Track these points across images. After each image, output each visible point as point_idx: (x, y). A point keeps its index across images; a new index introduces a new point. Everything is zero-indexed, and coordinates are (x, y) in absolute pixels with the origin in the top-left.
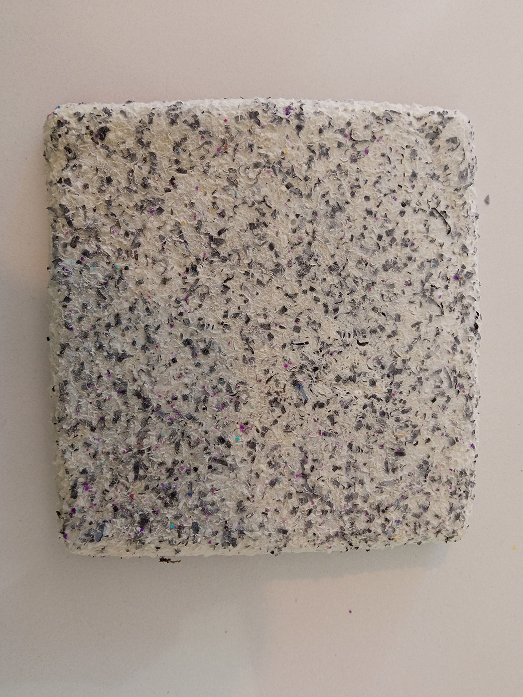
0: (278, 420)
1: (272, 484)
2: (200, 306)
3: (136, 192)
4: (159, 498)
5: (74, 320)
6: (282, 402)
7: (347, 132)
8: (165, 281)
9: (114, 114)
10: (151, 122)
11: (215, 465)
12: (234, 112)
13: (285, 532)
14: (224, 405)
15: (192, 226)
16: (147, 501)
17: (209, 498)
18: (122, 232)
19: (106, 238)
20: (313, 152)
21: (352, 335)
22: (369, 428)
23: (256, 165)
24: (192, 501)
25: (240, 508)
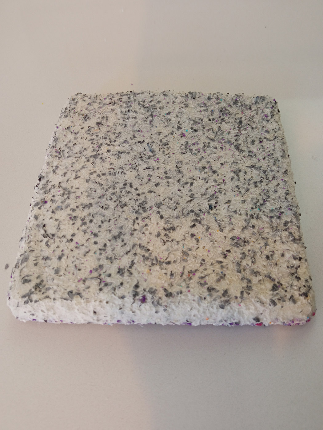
0: (164, 137)
1: (169, 113)
2: (207, 189)
3: (249, 251)
4: (228, 110)
6: (161, 144)
7: (103, 284)
8: (229, 202)
9: (268, 301)
10: (242, 293)
11: (199, 121)
12: (183, 297)
13: (164, 95)
14: (194, 144)
15: (212, 230)
16: (234, 110)
17: (203, 109)
18: (257, 228)
19: (266, 225)
20: (129, 271)
21: (117, 173)
22: (114, 133)
23: (169, 263)
24: (211, 108)
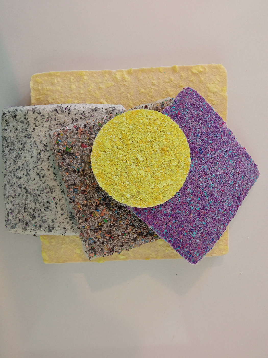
0: (64, 197)
1: (62, 215)
2: (41, 164)
3: (24, 132)
4: (31, 217)
5: (8, 168)
7: (83, 114)
8: (32, 157)
9: (18, 111)
10: (28, 113)
11: (46, 209)
12: (50, 110)
13: (65, 228)
14: (48, 192)
15: (39, 141)
16: (28, 218)
17: (44, 218)
18: (20, 143)
19: (16, 145)
20: (73, 120)
23: (57, 124)
24: (39, 219)
25: (53, 221)
